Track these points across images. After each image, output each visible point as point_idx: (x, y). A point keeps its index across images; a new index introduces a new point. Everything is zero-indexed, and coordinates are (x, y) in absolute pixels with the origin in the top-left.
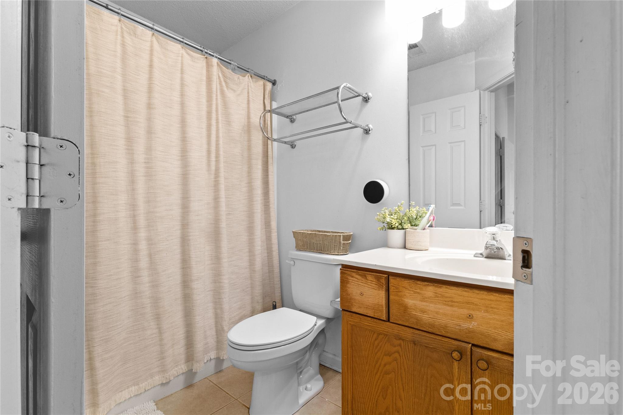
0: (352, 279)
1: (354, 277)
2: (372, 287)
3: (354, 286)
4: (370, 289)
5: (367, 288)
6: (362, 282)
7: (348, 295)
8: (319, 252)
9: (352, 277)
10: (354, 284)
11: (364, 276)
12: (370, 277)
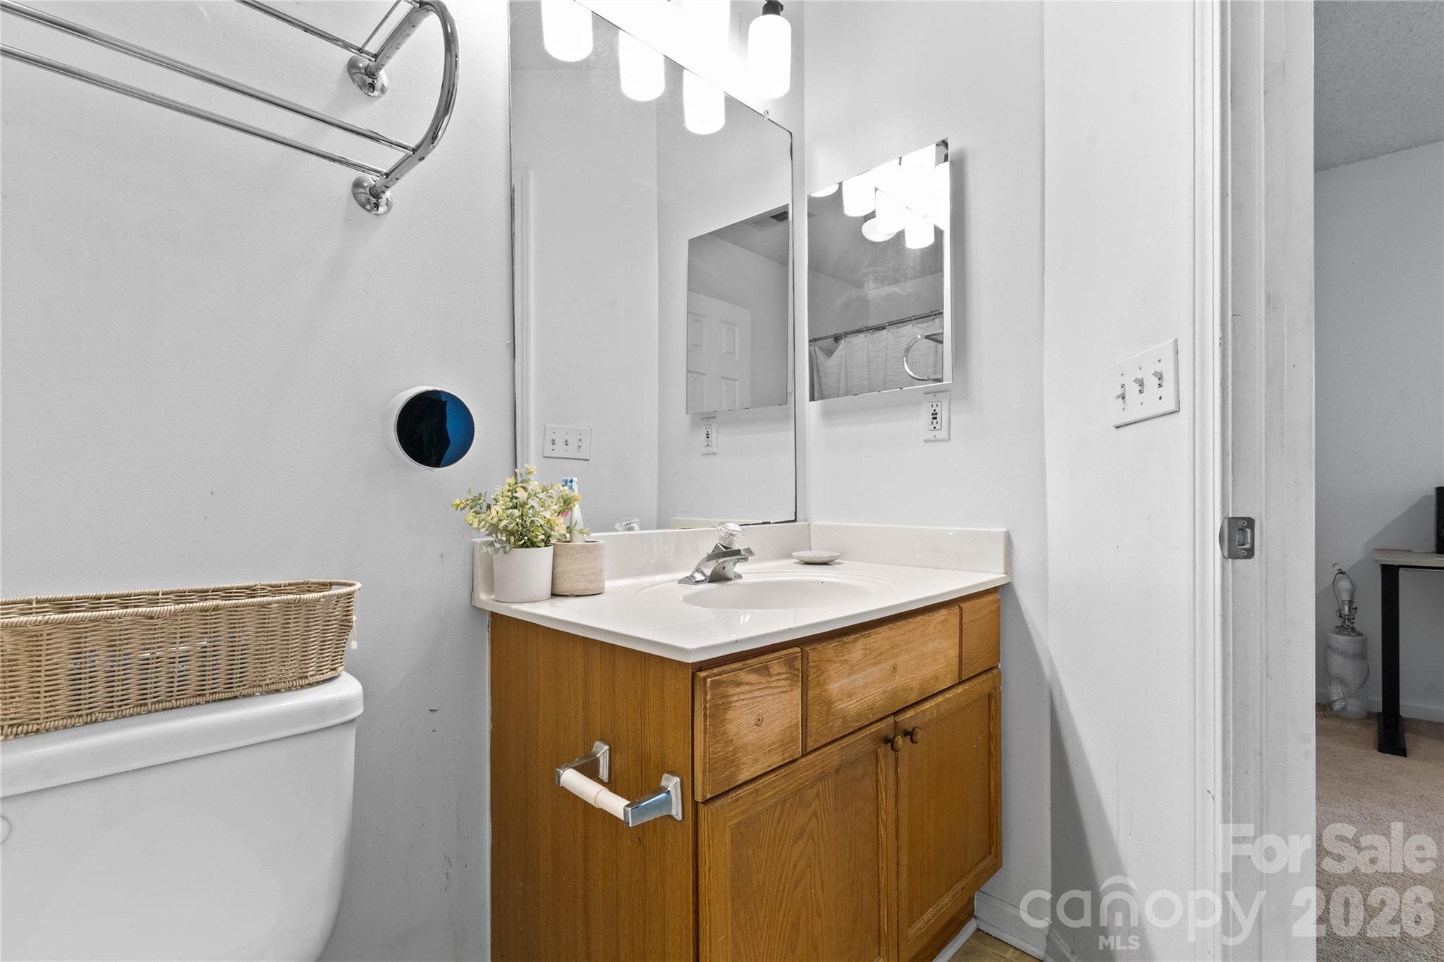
0: (738, 690)
1: (743, 683)
2: (780, 690)
3: (743, 710)
4: (776, 696)
5: (769, 698)
6: (761, 686)
7: (729, 743)
8: (209, 698)
9: (739, 684)
10: (741, 703)
11: (764, 670)
12: (775, 667)
